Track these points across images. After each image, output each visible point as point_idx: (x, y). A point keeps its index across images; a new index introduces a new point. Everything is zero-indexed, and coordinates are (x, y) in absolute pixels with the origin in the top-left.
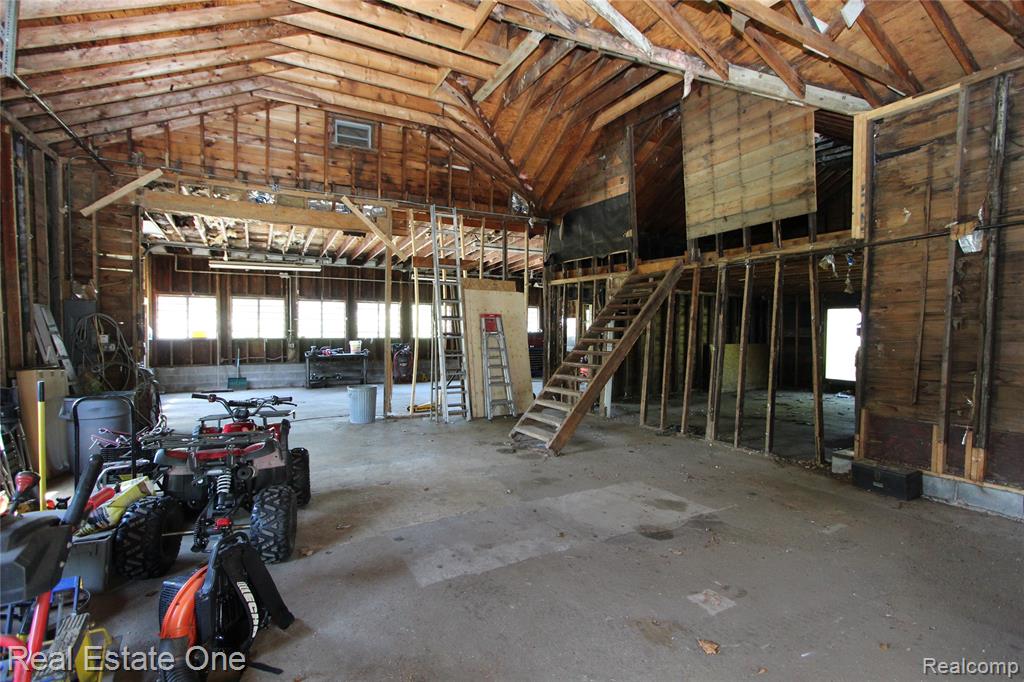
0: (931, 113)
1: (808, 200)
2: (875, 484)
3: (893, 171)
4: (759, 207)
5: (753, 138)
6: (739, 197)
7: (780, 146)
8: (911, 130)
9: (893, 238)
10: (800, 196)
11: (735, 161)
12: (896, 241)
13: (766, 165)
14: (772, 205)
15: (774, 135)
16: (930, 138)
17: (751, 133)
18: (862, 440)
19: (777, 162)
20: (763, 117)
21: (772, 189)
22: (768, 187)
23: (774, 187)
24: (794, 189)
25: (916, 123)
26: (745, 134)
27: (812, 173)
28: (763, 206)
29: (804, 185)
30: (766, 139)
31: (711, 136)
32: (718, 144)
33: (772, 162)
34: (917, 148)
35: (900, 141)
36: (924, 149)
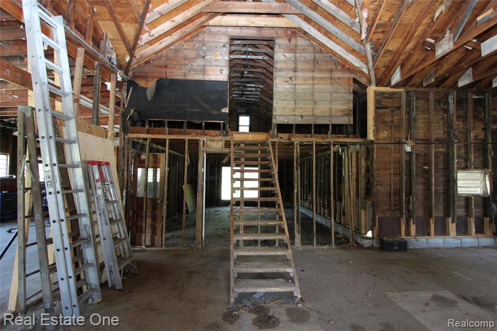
0: (392, 96)
1: (349, 118)
2: (395, 248)
3: (380, 115)
4: (324, 115)
5: (322, 78)
6: (312, 107)
7: (336, 88)
8: (386, 100)
9: (381, 142)
10: (346, 115)
11: (310, 87)
12: (383, 143)
13: (328, 94)
14: (331, 116)
15: (333, 81)
16: (392, 106)
17: (320, 75)
18: (377, 229)
19: (334, 95)
20: (328, 70)
21: (331, 107)
22: (329, 106)
23: (333, 107)
24: (343, 111)
25: (387, 98)
26: (316, 75)
27: (351, 106)
28: (325, 115)
29: (348, 110)
30: (329, 82)
31: (295, 68)
32: (299, 74)
33: (332, 94)
34: (387, 108)
35: (382, 103)
36: (390, 109)
